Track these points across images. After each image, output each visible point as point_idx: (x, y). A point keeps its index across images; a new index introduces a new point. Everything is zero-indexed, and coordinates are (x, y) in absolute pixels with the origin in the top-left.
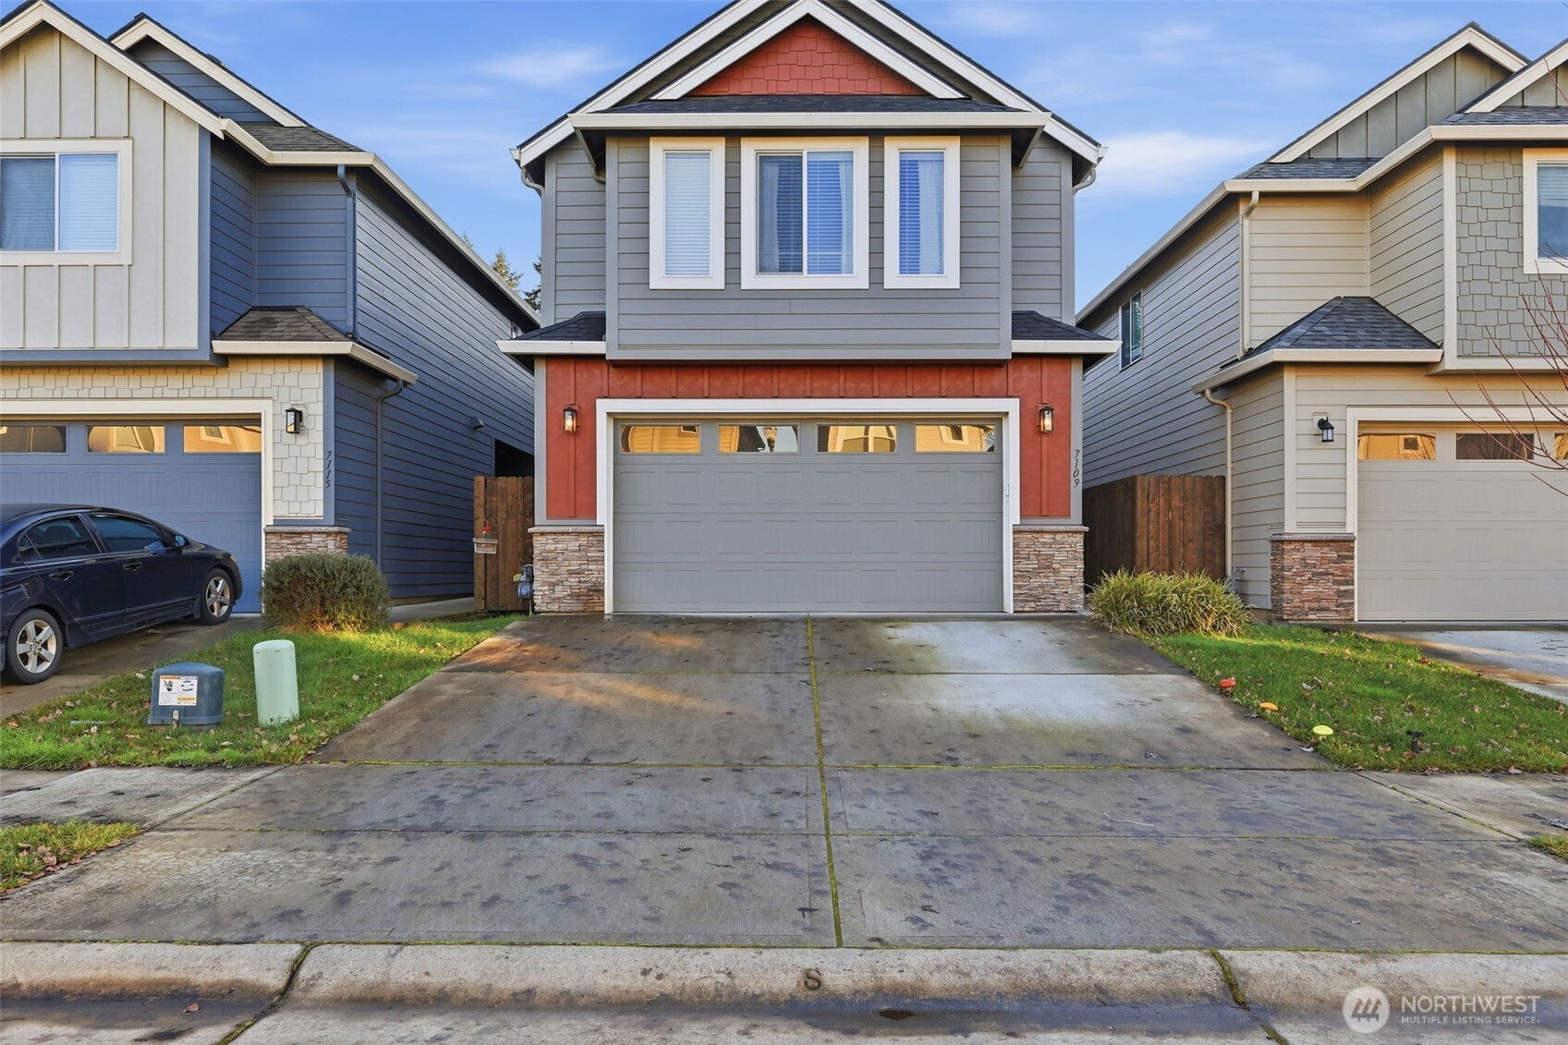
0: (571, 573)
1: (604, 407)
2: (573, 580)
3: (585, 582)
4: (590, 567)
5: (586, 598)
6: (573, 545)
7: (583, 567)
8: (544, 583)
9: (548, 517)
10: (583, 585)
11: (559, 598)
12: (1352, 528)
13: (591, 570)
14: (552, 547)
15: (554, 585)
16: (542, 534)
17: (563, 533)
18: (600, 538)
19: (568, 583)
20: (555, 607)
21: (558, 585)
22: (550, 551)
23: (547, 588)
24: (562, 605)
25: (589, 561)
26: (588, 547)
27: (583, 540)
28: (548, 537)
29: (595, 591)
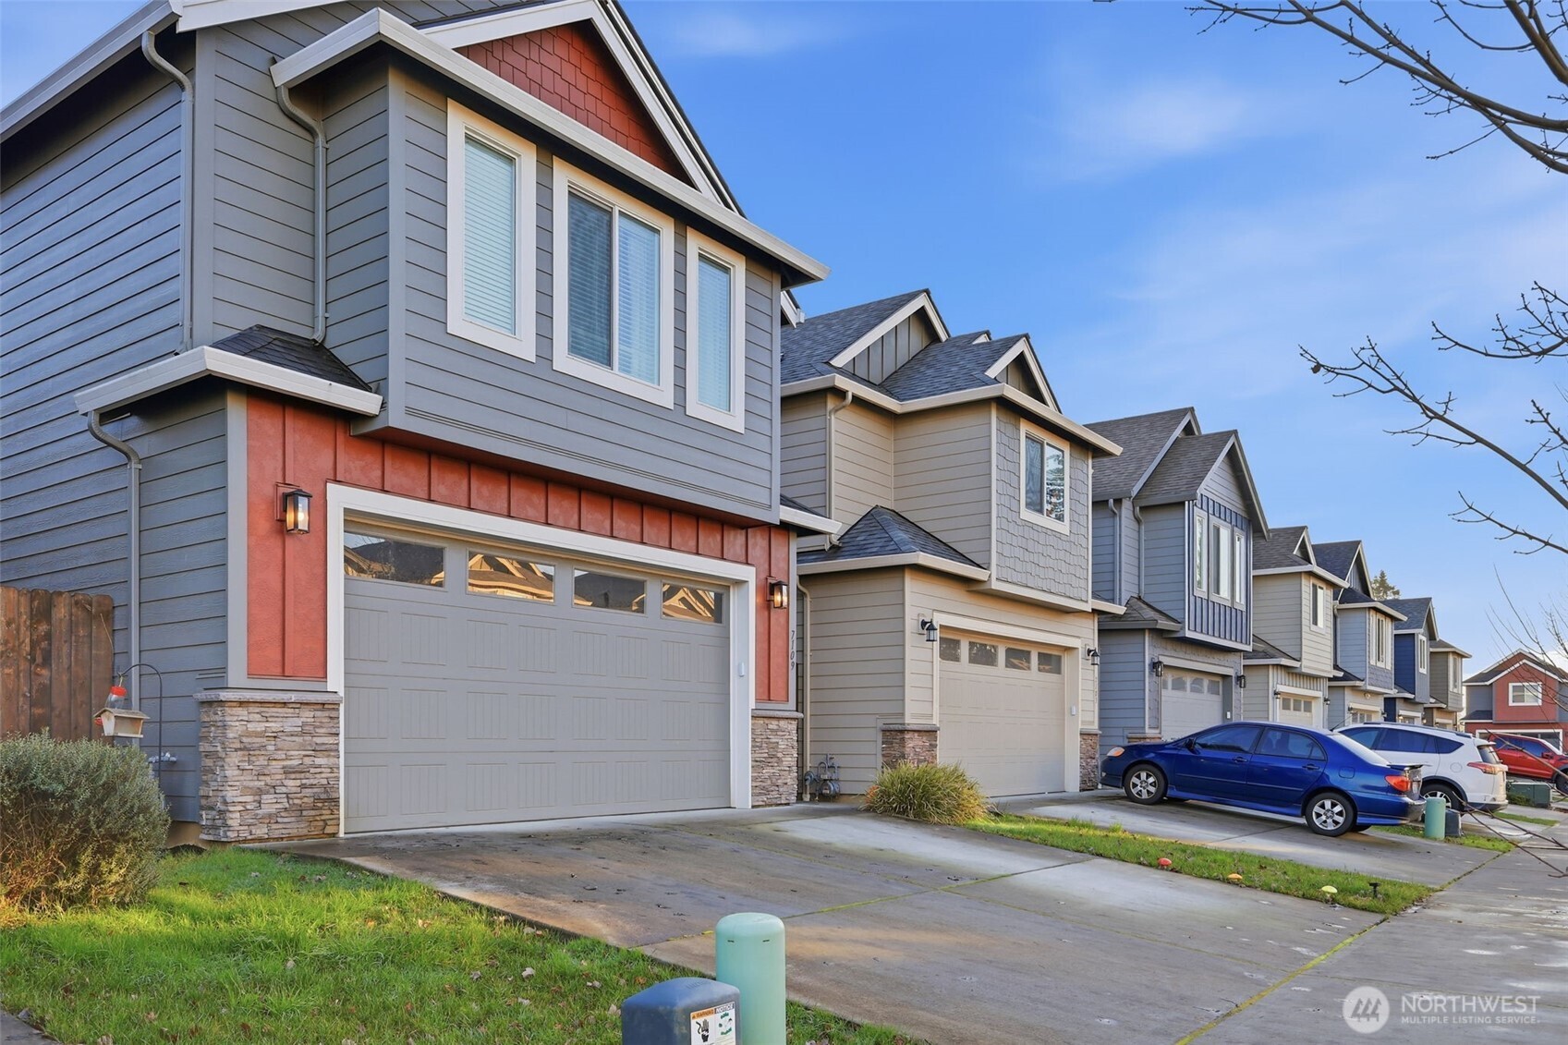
0: (287, 771)
1: (341, 498)
2: (291, 783)
3: (312, 786)
4: (318, 761)
5: (313, 813)
6: (292, 724)
7: (308, 761)
8: (246, 790)
9: (250, 675)
10: (308, 792)
11: (270, 816)
12: (935, 721)
13: (320, 766)
14: (260, 727)
15: (260, 792)
16: (242, 703)
17: (275, 703)
18: (333, 714)
19: (284, 790)
20: (261, 831)
21: (268, 793)
22: (258, 734)
23: (249, 798)
24: (274, 826)
25: (317, 750)
26: (315, 727)
27: (307, 715)
28: (251, 709)
29: (325, 801)
